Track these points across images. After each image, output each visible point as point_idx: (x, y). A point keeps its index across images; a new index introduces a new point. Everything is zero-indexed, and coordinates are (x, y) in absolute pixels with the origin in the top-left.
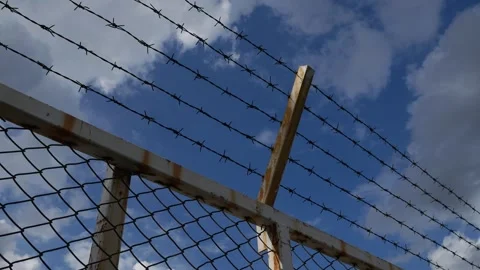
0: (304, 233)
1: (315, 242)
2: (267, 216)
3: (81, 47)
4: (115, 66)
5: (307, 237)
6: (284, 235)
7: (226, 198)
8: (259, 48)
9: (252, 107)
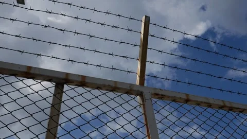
0: (160, 93)
1: (169, 97)
2: (137, 89)
3: (34, 39)
4: (51, 43)
5: (162, 95)
6: (147, 95)
7: (111, 85)
8: (119, 15)
9: (122, 43)
